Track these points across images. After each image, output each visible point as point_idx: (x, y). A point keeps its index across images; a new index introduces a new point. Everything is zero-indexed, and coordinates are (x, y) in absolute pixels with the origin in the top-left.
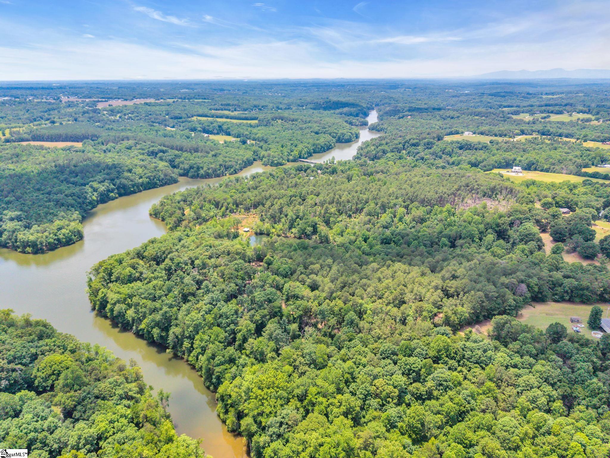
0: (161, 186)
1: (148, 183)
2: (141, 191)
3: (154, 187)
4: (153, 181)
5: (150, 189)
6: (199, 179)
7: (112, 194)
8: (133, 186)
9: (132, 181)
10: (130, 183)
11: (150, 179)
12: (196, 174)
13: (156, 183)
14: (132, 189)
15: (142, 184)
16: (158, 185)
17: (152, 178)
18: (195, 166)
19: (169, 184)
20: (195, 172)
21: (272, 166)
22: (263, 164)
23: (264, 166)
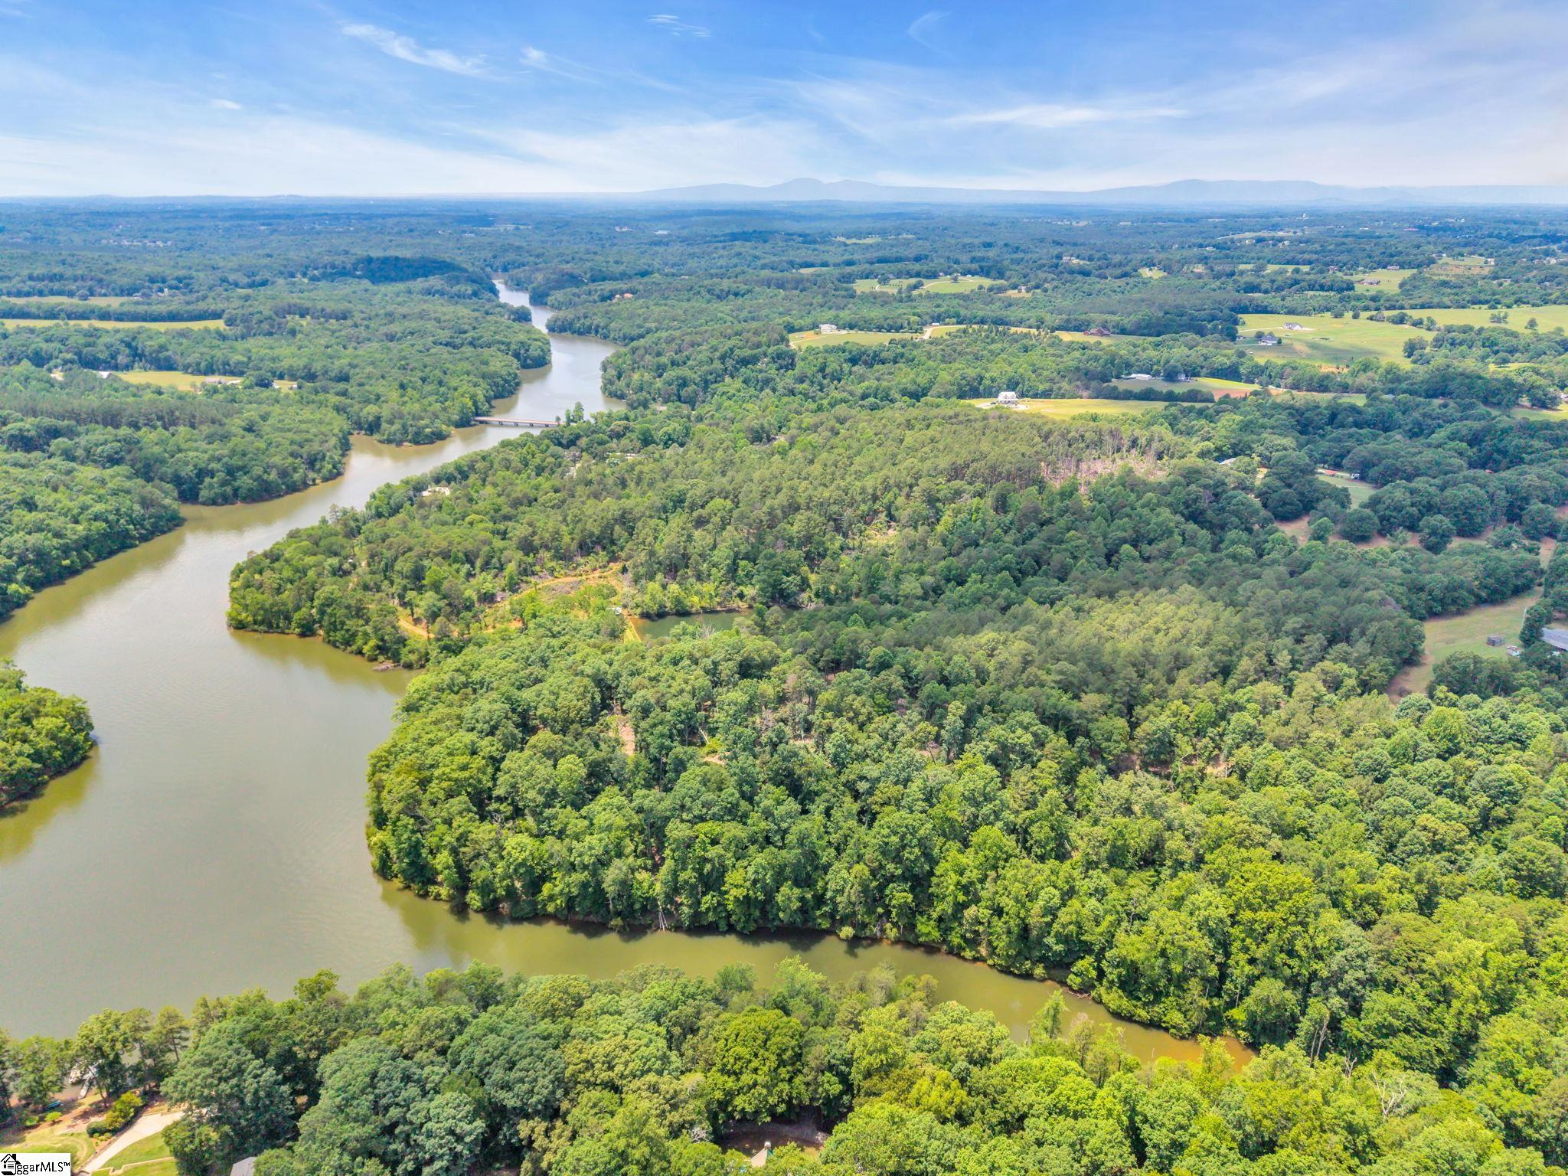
0: (144, 539)
1: (105, 535)
2: (88, 565)
3: (124, 547)
4: (117, 529)
5: (111, 553)
6: (239, 505)
7: (13, 587)
8: (66, 551)
9: (58, 535)
10: (55, 542)
11: (106, 521)
12: (229, 489)
13: (126, 534)
14: (67, 562)
15: (86, 543)
16: (133, 538)
17: (111, 517)
18: (214, 465)
19: (164, 532)
20: (224, 484)
21: (417, 443)
22: (389, 441)
23: (393, 446)
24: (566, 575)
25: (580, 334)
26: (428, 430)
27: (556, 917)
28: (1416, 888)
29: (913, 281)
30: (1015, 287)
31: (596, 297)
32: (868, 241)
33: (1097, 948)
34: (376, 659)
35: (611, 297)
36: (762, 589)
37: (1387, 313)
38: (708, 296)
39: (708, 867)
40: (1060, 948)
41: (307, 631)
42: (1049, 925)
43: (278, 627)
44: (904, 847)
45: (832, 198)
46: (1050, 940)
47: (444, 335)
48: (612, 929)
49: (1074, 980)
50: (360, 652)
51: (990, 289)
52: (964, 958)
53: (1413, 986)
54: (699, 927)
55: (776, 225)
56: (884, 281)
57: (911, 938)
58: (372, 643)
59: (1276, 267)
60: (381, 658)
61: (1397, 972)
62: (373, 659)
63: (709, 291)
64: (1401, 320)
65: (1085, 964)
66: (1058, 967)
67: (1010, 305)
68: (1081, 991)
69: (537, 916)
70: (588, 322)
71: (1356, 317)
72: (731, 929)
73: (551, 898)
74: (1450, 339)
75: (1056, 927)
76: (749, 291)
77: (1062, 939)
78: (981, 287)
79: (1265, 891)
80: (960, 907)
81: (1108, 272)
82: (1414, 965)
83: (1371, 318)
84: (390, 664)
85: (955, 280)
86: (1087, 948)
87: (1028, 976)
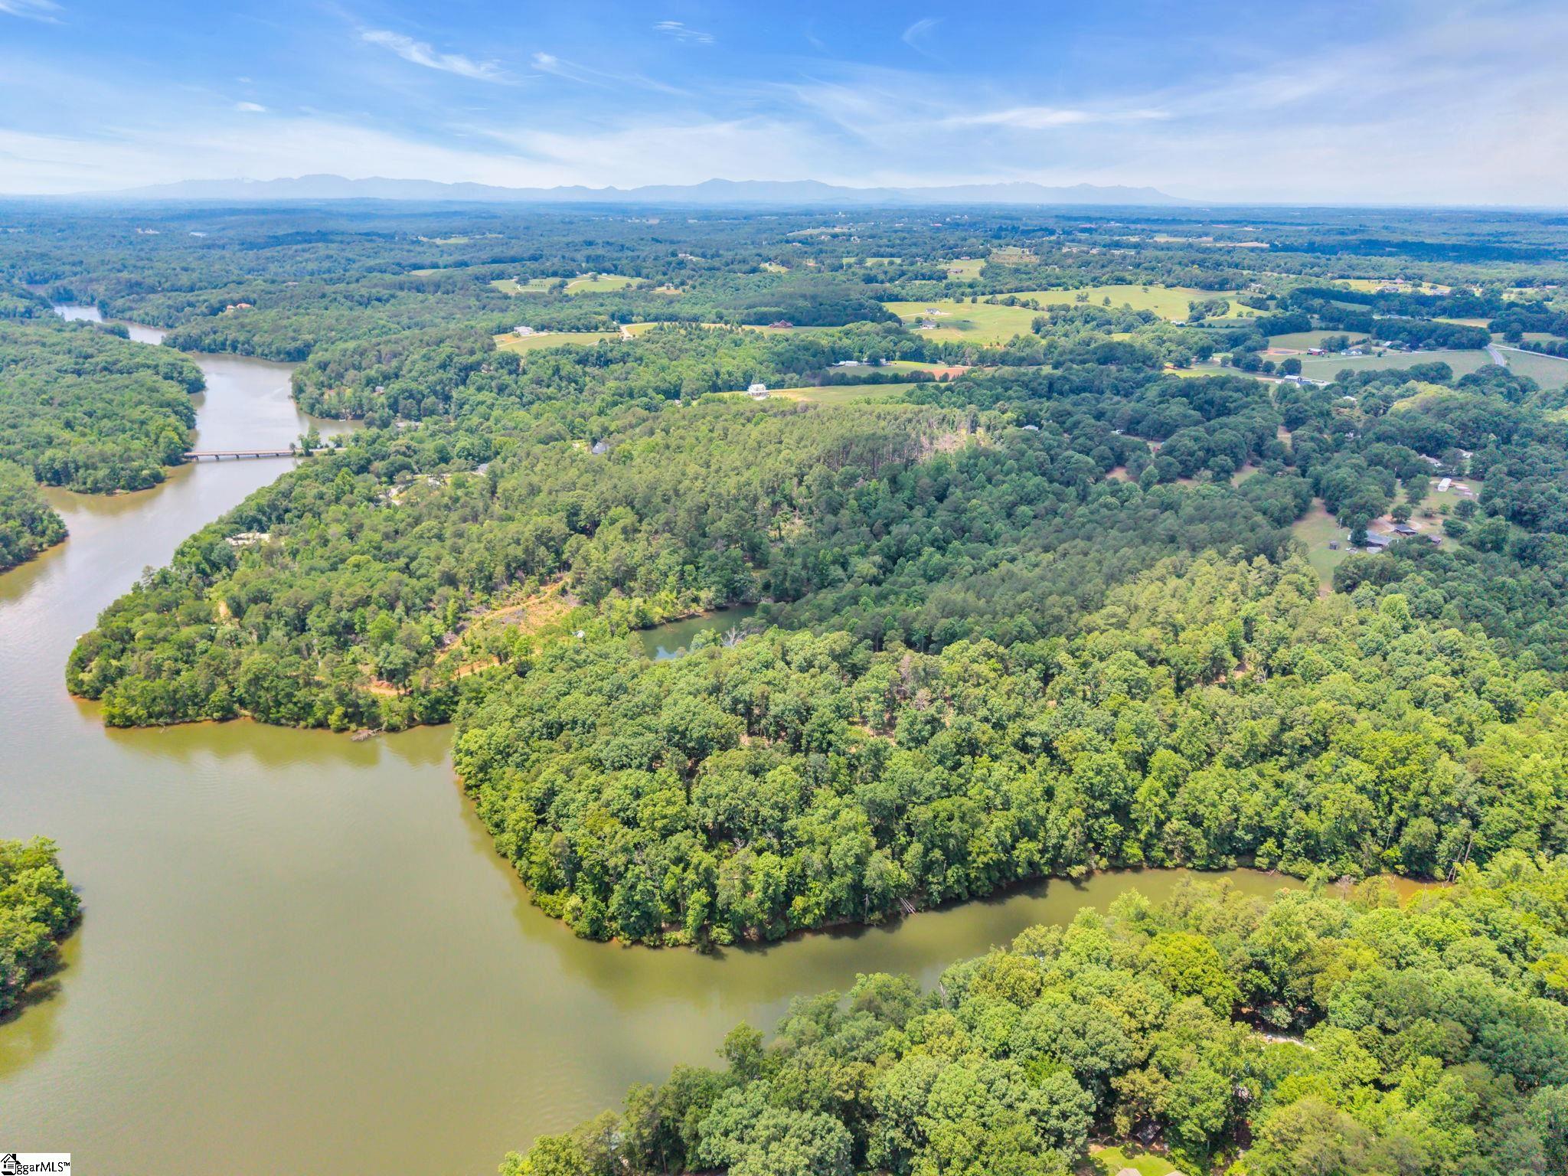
21: (134, 489)
22: (95, 490)
23: (103, 494)
24: (504, 606)
25: (211, 351)
26: (145, 472)
27: (815, 930)
28: (1460, 729)
29: (557, 280)
30: (661, 284)
31: (204, 309)
32: (452, 241)
33: (1276, 830)
34: (347, 729)
35: (222, 307)
36: (718, 591)
37: (1000, 297)
38: (349, 303)
39: (952, 841)
40: (1249, 837)
41: (227, 715)
42: (1237, 820)
43: (185, 714)
44: (1109, 783)
45: (365, 196)
46: (1239, 833)
47: (66, 361)
48: (870, 925)
49: (1262, 862)
50: (321, 724)
51: (640, 287)
52: (1167, 868)
53: (1510, 798)
54: (949, 901)
55: (331, 225)
56: (524, 281)
57: (1120, 863)
58: (339, 710)
59: (875, 260)
60: (353, 727)
61: (1493, 791)
62: (341, 730)
63: (346, 297)
64: (1012, 303)
65: (1270, 844)
66: (1246, 854)
67: (671, 302)
68: (1268, 869)
69: (795, 932)
70: (220, 338)
71: (974, 301)
72: (973, 896)
73: (806, 910)
74: (1060, 316)
75: (1243, 820)
76: (393, 296)
77: (1248, 829)
78: (629, 286)
79: (1395, 751)
80: (1160, 824)
81: (736, 267)
82: (1503, 782)
83: (987, 302)
84: (364, 732)
85: (595, 279)
86: (1268, 832)
87: (1224, 869)
